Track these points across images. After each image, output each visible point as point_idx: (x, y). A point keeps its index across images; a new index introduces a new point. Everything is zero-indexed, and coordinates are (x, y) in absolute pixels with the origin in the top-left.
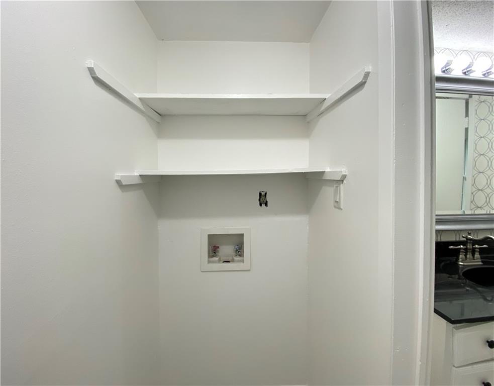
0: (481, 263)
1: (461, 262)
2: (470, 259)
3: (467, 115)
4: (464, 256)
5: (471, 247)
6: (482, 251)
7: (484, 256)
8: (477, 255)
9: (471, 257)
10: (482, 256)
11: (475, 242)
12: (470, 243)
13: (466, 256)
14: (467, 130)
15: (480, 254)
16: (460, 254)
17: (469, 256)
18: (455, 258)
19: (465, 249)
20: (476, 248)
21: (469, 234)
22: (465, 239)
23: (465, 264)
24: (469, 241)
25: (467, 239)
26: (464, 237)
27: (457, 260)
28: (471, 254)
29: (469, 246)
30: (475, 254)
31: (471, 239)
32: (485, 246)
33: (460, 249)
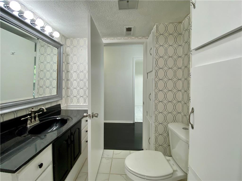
0: (39, 122)
1: (29, 125)
2: (33, 122)
3: (35, 51)
4: (30, 122)
5: (34, 115)
6: (39, 116)
7: (41, 117)
8: (37, 119)
9: (34, 120)
10: (39, 118)
11: (35, 112)
12: (33, 113)
13: (31, 121)
14: (35, 57)
15: (38, 118)
16: (27, 121)
17: (33, 120)
18: (26, 124)
19: (30, 118)
20: (36, 115)
21: (33, 109)
22: (30, 112)
23: (31, 125)
24: (32, 113)
25: (31, 112)
26: (30, 111)
27: (27, 125)
28: (34, 119)
29: (33, 115)
30: (36, 118)
31: (33, 111)
32: (41, 113)
33: (28, 118)
